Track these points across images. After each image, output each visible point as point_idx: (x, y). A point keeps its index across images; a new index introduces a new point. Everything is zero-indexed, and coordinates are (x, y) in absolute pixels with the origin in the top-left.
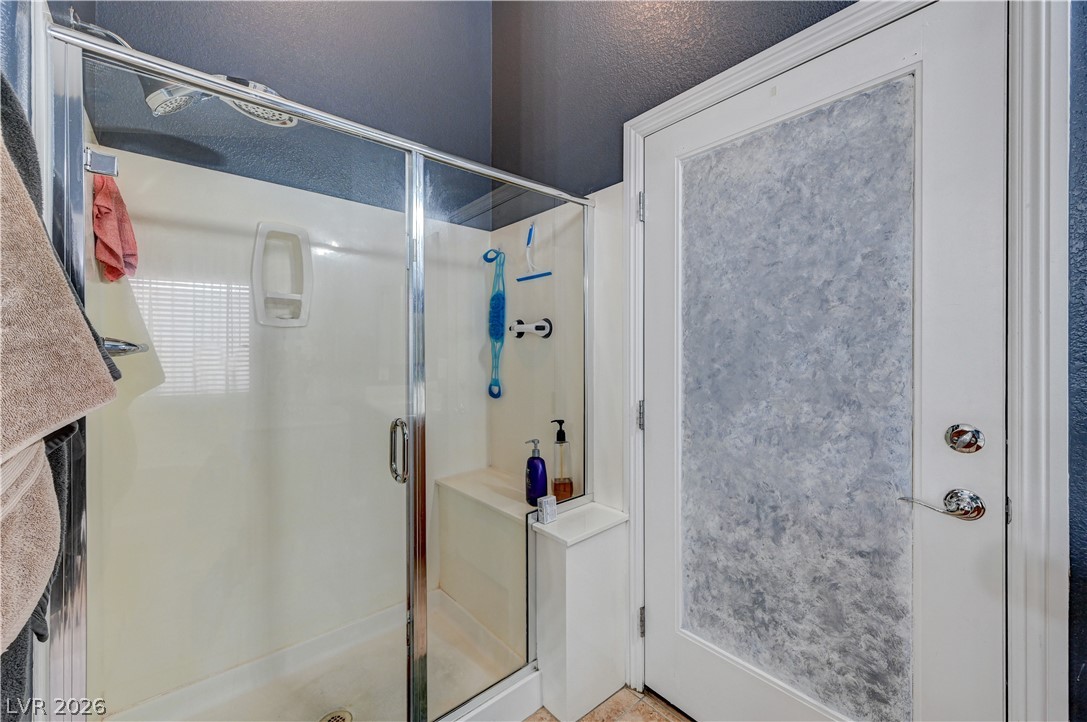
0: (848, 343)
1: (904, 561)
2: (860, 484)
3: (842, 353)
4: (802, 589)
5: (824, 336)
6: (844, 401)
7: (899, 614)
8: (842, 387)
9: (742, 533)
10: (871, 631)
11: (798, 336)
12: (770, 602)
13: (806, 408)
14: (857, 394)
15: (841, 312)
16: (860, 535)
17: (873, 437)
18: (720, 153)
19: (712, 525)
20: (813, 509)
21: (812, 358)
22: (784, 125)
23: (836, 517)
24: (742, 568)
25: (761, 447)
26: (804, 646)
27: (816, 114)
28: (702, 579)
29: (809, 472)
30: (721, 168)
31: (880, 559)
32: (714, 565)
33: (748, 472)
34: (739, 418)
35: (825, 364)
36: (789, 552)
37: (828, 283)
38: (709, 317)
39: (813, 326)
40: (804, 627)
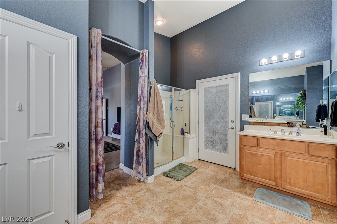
0: (223, 112)
1: (228, 135)
2: (224, 127)
3: (222, 113)
4: (218, 140)
5: (221, 111)
6: (223, 118)
7: (227, 140)
8: (222, 117)
9: (212, 135)
10: (225, 143)
11: (218, 111)
12: (215, 143)
13: (219, 119)
14: (224, 118)
15: (222, 108)
16: (224, 133)
17: (225, 122)
18: (209, 88)
19: (208, 135)
20: (219, 131)
21: (219, 113)
22: (216, 86)
23: (222, 131)
24: (212, 140)
25: (214, 124)
26: (219, 147)
27: (220, 86)
28: (207, 142)
29: (219, 127)
30: (209, 89)
31: (226, 135)
32: (208, 140)
33: (212, 128)
34: (211, 121)
35: (221, 114)
36: (217, 136)
37: (221, 105)
38: (208, 108)
39: (219, 110)
40: (219, 145)
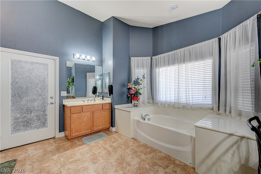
0: (41, 89)
1: (47, 110)
2: (42, 104)
3: (40, 90)
4: (35, 118)
5: (38, 88)
6: (40, 95)
7: (46, 115)
8: (40, 94)
9: (25, 115)
10: (43, 119)
11: (34, 88)
12: (30, 122)
13: (35, 97)
14: (42, 94)
15: (40, 86)
16: (42, 109)
17: (44, 99)
18: (20, 61)
19: (18, 116)
20: (36, 108)
21: (36, 91)
22: (32, 62)
23: (39, 108)
24: (25, 119)
25: (28, 102)
26: (35, 125)
27: (36, 63)
28: (16, 125)
29: (36, 104)
30: (20, 63)
31: (44, 111)
32: (19, 121)
33: (26, 106)
34: (24, 99)
35: (38, 92)
36: (33, 114)
37: (38, 82)
39: (36, 87)
40: (35, 122)
